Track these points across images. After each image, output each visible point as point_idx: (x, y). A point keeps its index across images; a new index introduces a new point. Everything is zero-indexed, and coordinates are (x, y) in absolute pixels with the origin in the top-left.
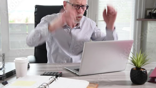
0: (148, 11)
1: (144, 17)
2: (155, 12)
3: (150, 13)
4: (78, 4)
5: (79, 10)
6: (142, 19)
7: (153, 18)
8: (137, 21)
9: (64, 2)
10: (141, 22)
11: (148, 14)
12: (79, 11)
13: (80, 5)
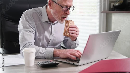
0: (112, 4)
1: (108, 10)
2: (117, 5)
7: (115, 10)
8: (102, 13)
11: (112, 7)
13: (68, 6)
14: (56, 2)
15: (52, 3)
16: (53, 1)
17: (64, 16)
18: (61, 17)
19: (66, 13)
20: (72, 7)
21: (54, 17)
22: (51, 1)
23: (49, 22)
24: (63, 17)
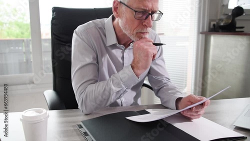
0: (212, 23)
1: (208, 30)
2: (222, 24)
3: (214, 25)
4: (145, 8)
5: (147, 21)
6: (206, 32)
8: (201, 35)
9: (114, 2)
10: (204, 36)
11: (212, 26)
12: (147, 23)
13: (149, 11)
14: (126, 4)
15: (118, 6)
16: (121, 2)
17: (142, 29)
18: (135, 32)
19: (144, 24)
20: (158, 12)
21: (125, 32)
22: (117, 2)
23: (118, 45)
24: (139, 31)
